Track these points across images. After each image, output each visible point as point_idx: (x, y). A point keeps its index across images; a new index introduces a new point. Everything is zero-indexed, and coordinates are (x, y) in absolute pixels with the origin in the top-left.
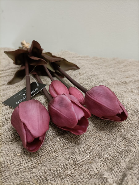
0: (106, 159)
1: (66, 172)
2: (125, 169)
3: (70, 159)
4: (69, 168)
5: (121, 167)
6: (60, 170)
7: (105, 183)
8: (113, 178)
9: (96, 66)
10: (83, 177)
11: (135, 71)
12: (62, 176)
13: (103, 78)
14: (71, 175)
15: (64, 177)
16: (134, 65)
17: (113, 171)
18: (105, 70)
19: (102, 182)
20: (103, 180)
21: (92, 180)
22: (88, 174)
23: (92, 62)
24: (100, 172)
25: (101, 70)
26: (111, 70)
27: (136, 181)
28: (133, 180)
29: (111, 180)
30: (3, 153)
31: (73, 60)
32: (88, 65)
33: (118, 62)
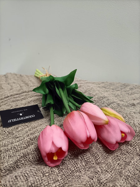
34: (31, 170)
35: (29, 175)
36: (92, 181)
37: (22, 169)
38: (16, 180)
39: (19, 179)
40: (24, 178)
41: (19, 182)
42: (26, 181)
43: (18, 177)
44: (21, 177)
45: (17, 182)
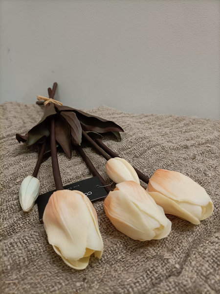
0: (165, 240)
1: (116, 257)
2: (188, 250)
3: (118, 242)
4: (118, 253)
5: (183, 248)
6: (107, 256)
7: (166, 264)
8: (175, 259)
9: (147, 124)
10: (137, 260)
11: (200, 131)
12: (110, 262)
13: (156, 141)
14: (121, 260)
15: (113, 263)
16: (199, 123)
17: (175, 252)
18: (158, 130)
19: (162, 264)
20: (164, 262)
21: (148, 262)
22: (144, 257)
23: (140, 120)
24: (159, 254)
25: (153, 131)
26: (167, 130)
27: (201, 260)
28: (198, 259)
29: (172, 261)
30: (33, 238)
31: (113, 118)
32: (136, 124)
33: (176, 119)
34: (31, 235)
35: (29, 241)
36: (115, 246)
37: (19, 234)
38: (12, 248)
39: (16, 246)
40: (22, 245)
41: (16, 250)
42: (25, 248)
43: (14, 244)
44: (19, 244)
45: (14, 250)
